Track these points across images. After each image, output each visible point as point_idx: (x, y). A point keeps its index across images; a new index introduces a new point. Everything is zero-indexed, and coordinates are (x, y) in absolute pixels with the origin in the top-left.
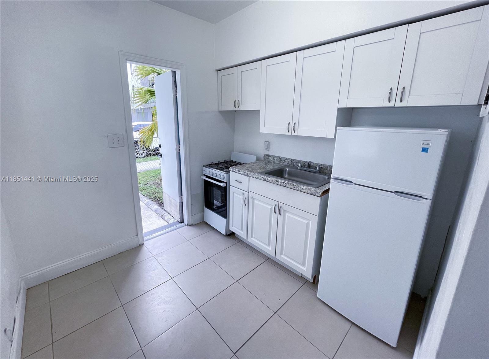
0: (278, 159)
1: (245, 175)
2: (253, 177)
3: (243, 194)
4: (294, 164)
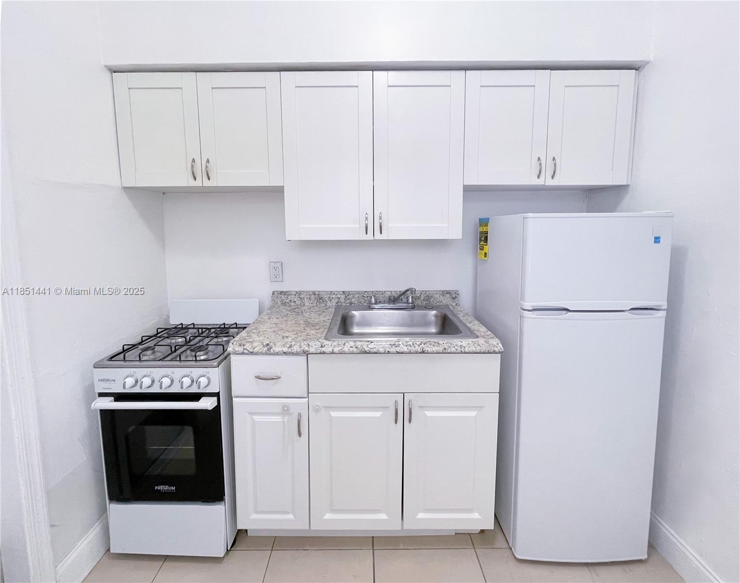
0: (313, 296)
1: (293, 354)
2: (324, 353)
3: (286, 408)
4: (353, 300)
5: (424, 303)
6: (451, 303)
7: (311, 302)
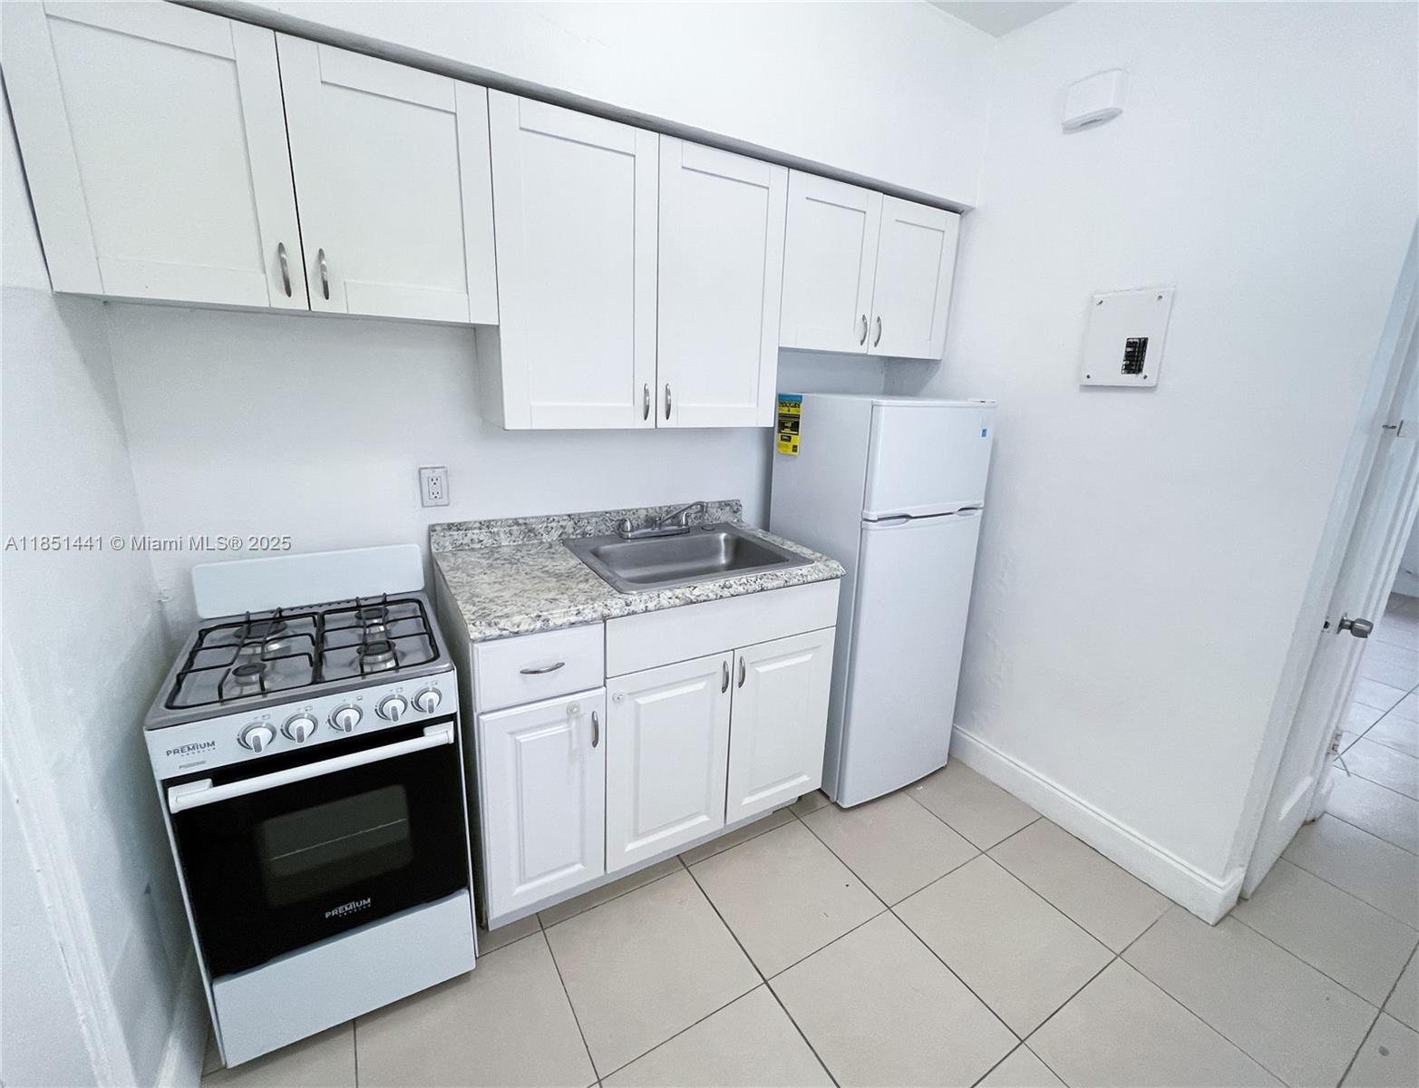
1: (586, 623)
2: (634, 613)
3: (575, 709)
4: (589, 528)
5: (696, 522)
6: (732, 519)
7: (513, 539)
